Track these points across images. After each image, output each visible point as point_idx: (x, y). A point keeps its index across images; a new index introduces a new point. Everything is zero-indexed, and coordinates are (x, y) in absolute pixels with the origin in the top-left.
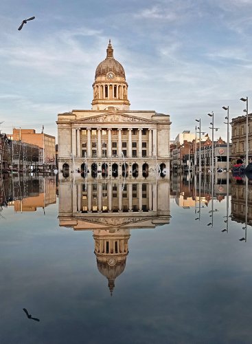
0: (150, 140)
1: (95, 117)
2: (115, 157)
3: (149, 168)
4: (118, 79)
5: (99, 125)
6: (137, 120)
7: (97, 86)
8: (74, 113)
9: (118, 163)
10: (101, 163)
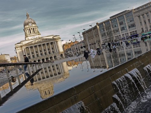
0: (55, 46)
1: (30, 42)
2: (42, 56)
3: (57, 57)
4: (34, 25)
5: (33, 45)
6: (48, 40)
7: (26, 30)
8: (21, 42)
9: (44, 58)
10: (38, 60)
